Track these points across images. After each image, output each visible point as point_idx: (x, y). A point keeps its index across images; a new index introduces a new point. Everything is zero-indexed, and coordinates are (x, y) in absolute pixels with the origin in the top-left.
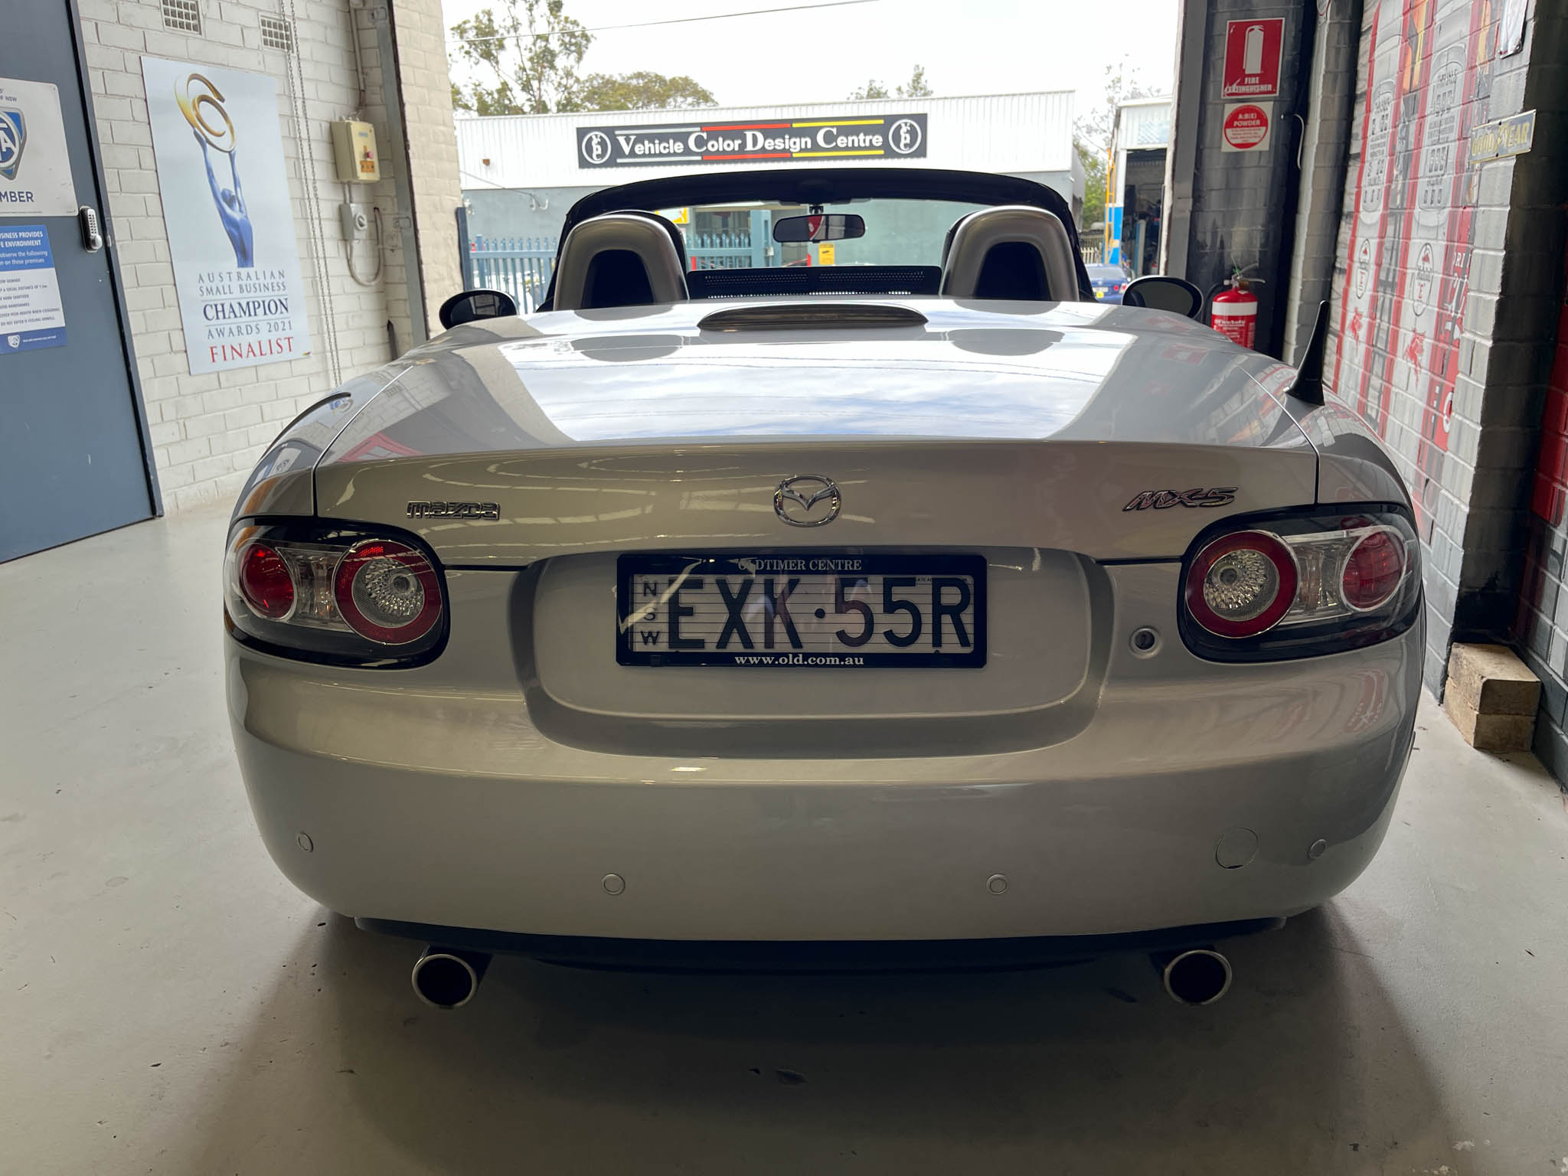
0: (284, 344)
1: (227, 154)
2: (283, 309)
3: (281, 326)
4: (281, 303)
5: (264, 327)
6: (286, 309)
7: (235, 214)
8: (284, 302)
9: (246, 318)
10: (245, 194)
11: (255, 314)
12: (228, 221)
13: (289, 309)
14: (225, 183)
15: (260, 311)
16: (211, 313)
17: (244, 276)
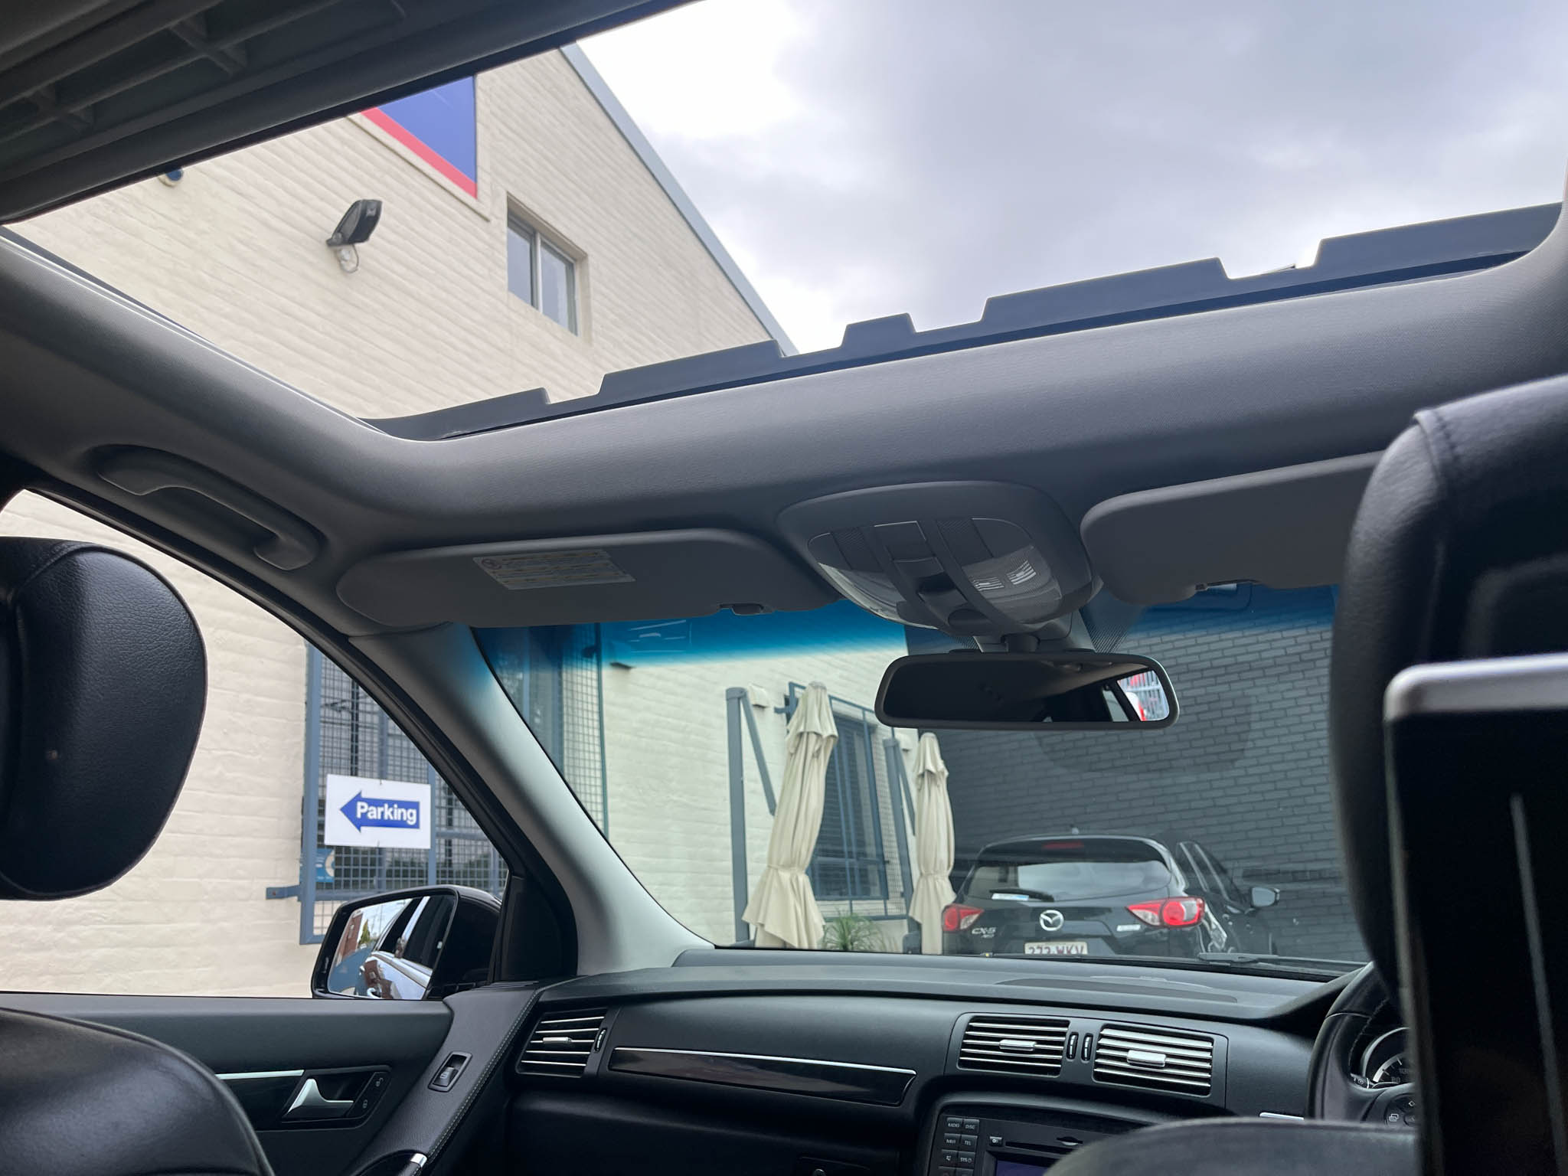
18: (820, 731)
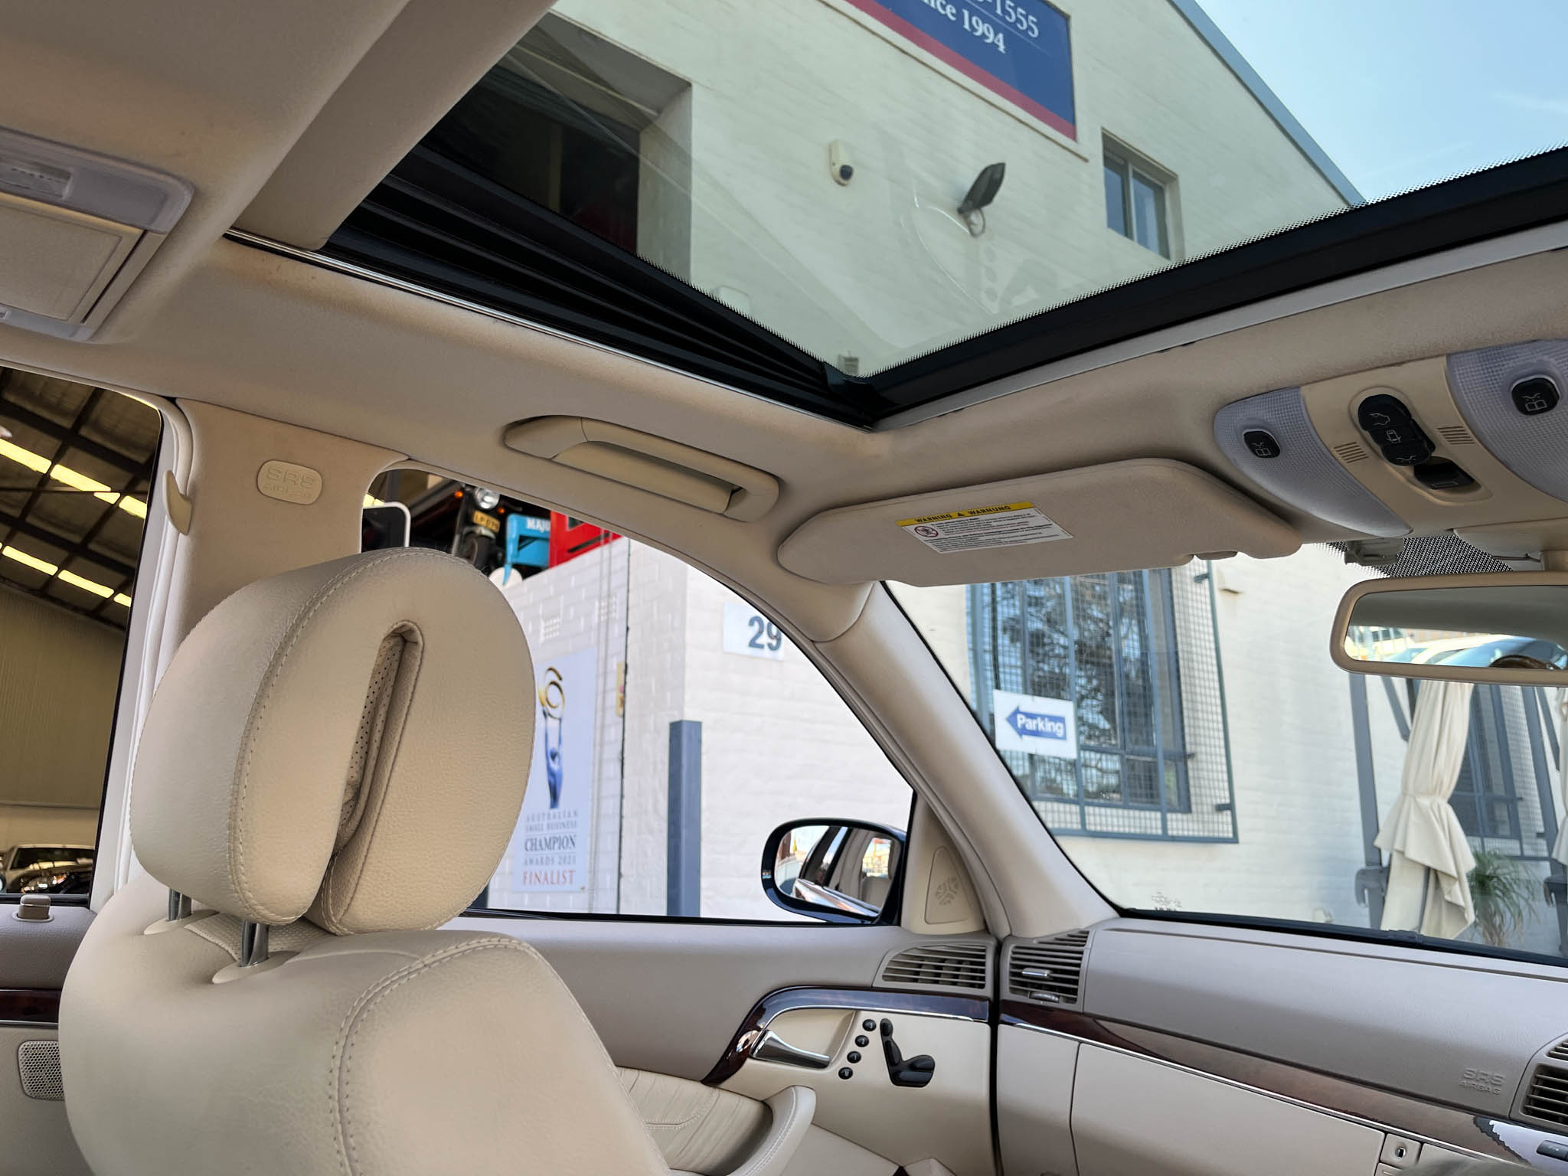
0: (567, 875)
1: (557, 722)
2: (572, 846)
3: (567, 860)
4: (571, 839)
5: (557, 859)
6: (573, 843)
7: (555, 766)
8: (573, 838)
9: (547, 852)
10: (564, 752)
11: (554, 848)
12: (551, 774)
13: (576, 845)
14: (553, 744)
15: (557, 846)
16: (529, 845)
17: (551, 816)
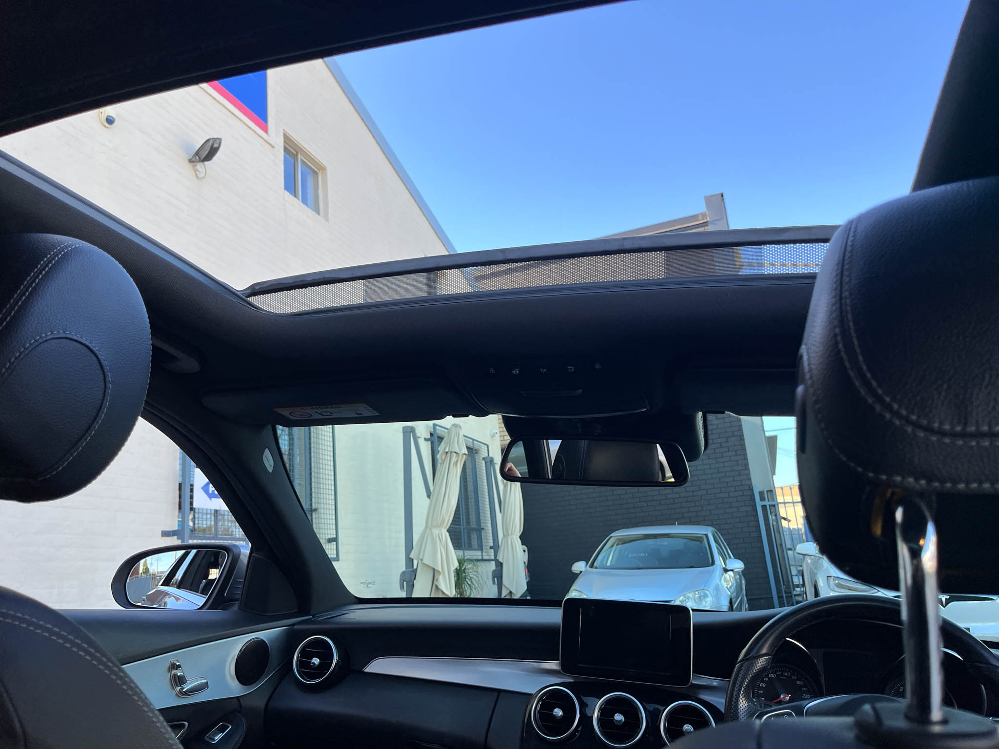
18: (458, 452)
